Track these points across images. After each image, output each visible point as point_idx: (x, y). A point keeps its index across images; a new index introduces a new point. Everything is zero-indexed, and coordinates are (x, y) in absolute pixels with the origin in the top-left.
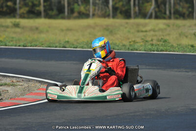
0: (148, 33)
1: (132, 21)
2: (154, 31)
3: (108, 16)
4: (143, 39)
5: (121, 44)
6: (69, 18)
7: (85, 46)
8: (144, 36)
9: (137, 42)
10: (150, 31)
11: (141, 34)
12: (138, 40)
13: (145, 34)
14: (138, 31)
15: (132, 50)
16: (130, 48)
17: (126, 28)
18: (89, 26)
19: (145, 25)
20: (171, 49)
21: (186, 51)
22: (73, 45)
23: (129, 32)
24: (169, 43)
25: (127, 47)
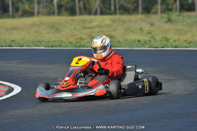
0: (94, 30)
1: (77, 18)
2: (100, 27)
3: (53, 13)
4: (89, 35)
5: (68, 42)
6: (13, 17)
7: (32, 45)
8: (91, 32)
9: (84, 39)
10: (96, 27)
11: (87, 31)
12: (84, 37)
13: (91, 30)
14: (84, 28)
15: (79, 47)
16: (77, 45)
17: (72, 25)
18: (34, 25)
19: (91, 21)
20: (118, 45)
21: (132, 46)
22: (19, 43)
23: (75, 29)
24: (116, 39)
25: (74, 44)
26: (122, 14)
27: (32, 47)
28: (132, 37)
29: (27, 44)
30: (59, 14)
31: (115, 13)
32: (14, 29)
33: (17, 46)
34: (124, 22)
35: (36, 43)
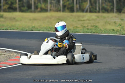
0: (85, 22)
1: (75, 14)
2: (89, 20)
3: (60, 11)
4: (82, 25)
6: (34, 12)
7: (45, 30)
8: (83, 23)
9: (78, 28)
10: (86, 20)
11: (81, 22)
12: (79, 26)
13: (83, 22)
14: (79, 20)
15: (75, 32)
16: (74, 31)
17: (71, 18)
18: (47, 17)
19: (83, 16)
20: (100, 32)
21: (109, 33)
22: (38, 29)
23: (73, 21)
24: (99, 28)
25: (72, 31)
26: (103, 12)
27: (45, 31)
28: (109, 27)
29: (43, 29)
30: (64, 11)
31: (99, 12)
32: (35, 19)
33: (36, 31)
34: (105, 18)
35: (48, 29)
